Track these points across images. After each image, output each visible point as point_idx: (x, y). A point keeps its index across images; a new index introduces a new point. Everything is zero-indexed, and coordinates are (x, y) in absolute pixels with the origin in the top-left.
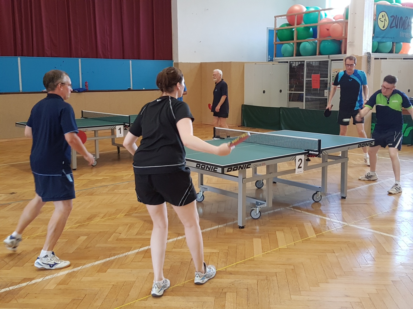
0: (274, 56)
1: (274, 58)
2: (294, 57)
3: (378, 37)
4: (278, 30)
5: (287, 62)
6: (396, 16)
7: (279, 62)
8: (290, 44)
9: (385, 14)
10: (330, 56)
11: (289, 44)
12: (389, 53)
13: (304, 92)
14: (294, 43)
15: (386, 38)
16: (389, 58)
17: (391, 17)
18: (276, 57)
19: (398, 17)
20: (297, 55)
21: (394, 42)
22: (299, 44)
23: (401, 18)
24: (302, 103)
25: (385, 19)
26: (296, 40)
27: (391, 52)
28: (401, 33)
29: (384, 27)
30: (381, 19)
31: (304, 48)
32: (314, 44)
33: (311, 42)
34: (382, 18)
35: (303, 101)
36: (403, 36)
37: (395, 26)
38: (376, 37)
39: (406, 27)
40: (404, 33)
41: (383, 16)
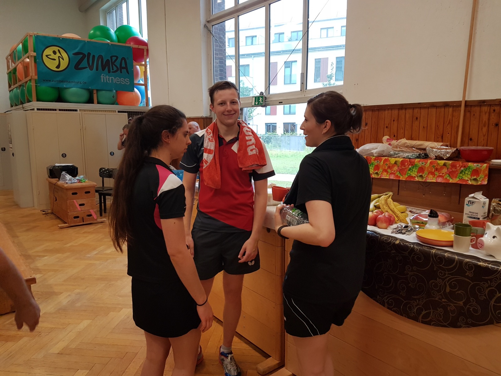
3: (50, 81)
6: (89, 54)
9: (59, 50)
12: (83, 103)
15: (69, 82)
16: (83, 110)
17: (75, 54)
19: (94, 56)
21: (92, 90)
23: (100, 57)
25: (59, 57)
27: (91, 102)
28: (102, 77)
29: (58, 67)
30: (48, 56)
34: (52, 54)
36: (109, 81)
37: (87, 67)
38: (44, 80)
39: (113, 70)
40: (110, 78)
41: (55, 53)
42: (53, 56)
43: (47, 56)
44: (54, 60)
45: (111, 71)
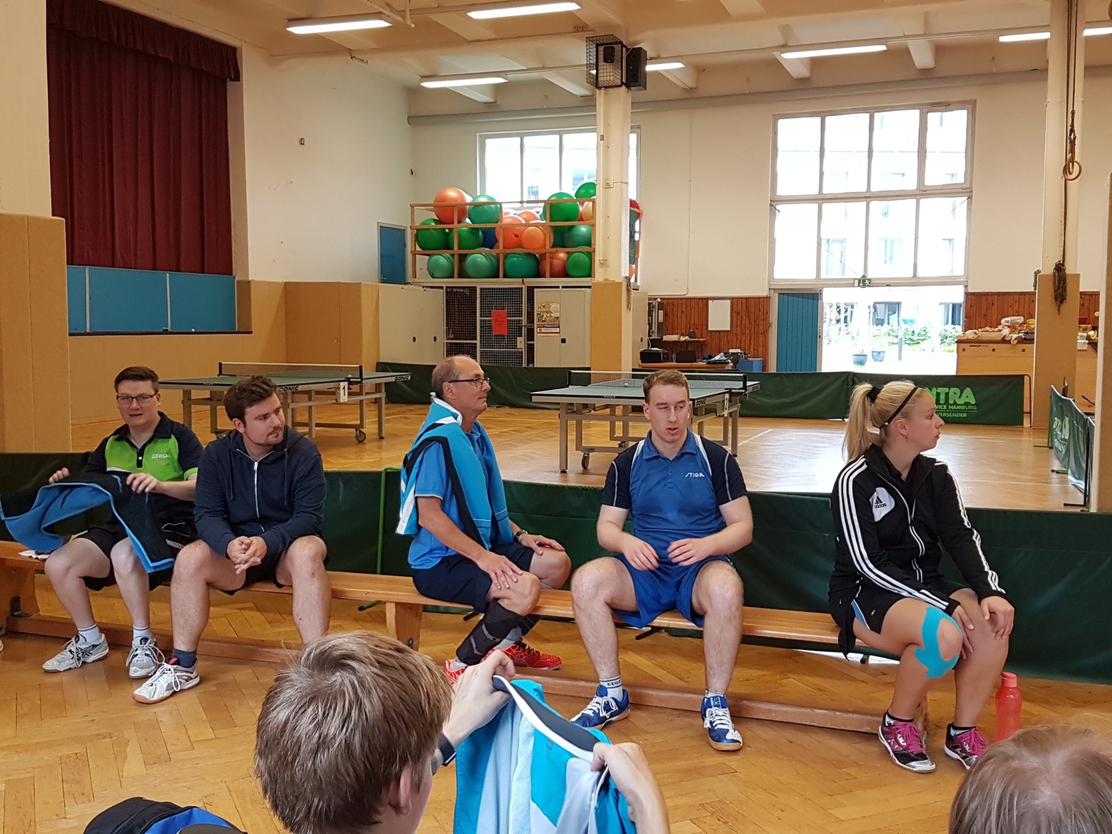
0: (412, 275)
1: (414, 280)
2: (456, 280)
4: (418, 230)
5: (442, 288)
8: (446, 255)
10: (526, 280)
11: (443, 256)
13: (478, 342)
14: (453, 254)
18: (416, 277)
20: (460, 276)
22: (462, 258)
26: (458, 249)
31: (475, 264)
32: (493, 258)
33: (486, 254)
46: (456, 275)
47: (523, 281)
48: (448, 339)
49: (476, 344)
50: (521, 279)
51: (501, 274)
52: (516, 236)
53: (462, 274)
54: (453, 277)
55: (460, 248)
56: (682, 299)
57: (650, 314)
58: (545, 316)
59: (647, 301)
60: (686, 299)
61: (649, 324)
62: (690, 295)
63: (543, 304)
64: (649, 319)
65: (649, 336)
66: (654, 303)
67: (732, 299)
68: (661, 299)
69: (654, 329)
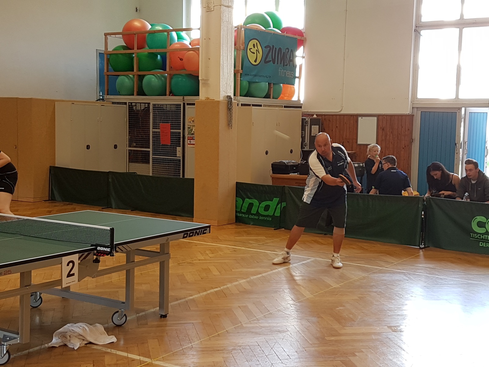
0: (106, 92)
1: (106, 97)
2: (135, 97)
3: (248, 75)
4: (110, 54)
5: (125, 103)
6: (273, 46)
7: (113, 103)
8: (129, 76)
9: (257, 43)
10: (186, 98)
11: (127, 77)
12: (264, 98)
13: (150, 150)
14: (134, 75)
15: (260, 76)
16: (265, 106)
17: (266, 48)
18: (108, 95)
19: (276, 48)
20: (138, 94)
21: (271, 83)
22: (141, 78)
23: (280, 49)
24: (147, 165)
25: (257, 50)
26: (137, 71)
27: (267, 96)
28: (279, 70)
29: (255, 61)
31: (149, 83)
32: (163, 78)
33: (158, 76)
34: (252, 47)
35: (149, 163)
36: (283, 75)
37: (271, 61)
38: (245, 75)
39: (286, 63)
40: (284, 71)
41: (254, 45)
42: (254, 50)
43: (250, 49)
44: (254, 53)
45: (285, 64)
46: (135, 93)
47: (183, 98)
48: (130, 146)
49: (149, 151)
50: (182, 97)
51: (168, 93)
52: (181, 59)
53: (141, 93)
54: (133, 95)
55: (139, 70)
56: (336, 115)
57: (303, 128)
58: (194, 130)
59: (301, 118)
60: (340, 115)
61: (302, 137)
62: (343, 112)
63: (193, 119)
64: (302, 133)
65: (302, 147)
66: (308, 119)
67: (378, 116)
68: (316, 115)
69: (306, 142)
